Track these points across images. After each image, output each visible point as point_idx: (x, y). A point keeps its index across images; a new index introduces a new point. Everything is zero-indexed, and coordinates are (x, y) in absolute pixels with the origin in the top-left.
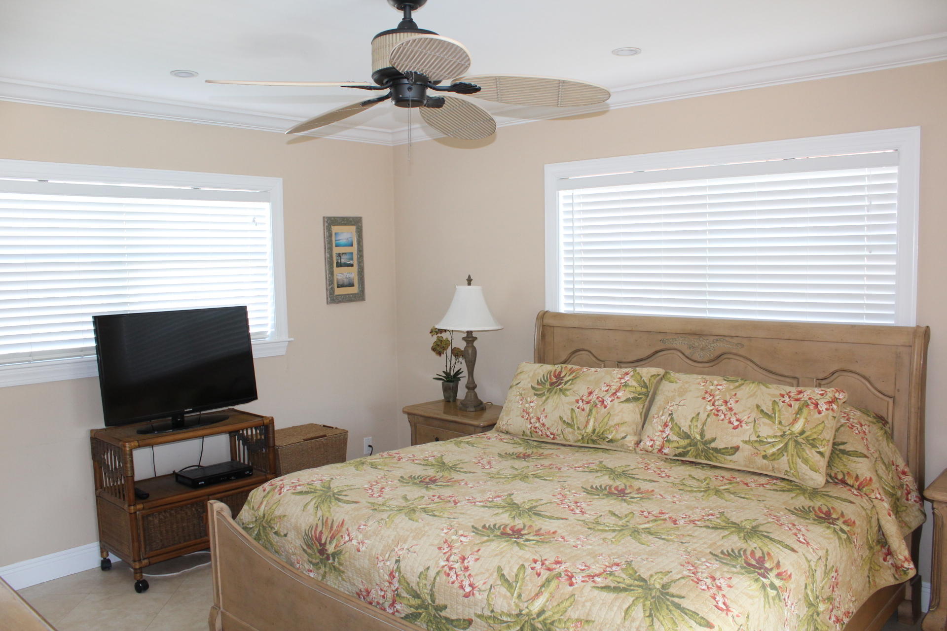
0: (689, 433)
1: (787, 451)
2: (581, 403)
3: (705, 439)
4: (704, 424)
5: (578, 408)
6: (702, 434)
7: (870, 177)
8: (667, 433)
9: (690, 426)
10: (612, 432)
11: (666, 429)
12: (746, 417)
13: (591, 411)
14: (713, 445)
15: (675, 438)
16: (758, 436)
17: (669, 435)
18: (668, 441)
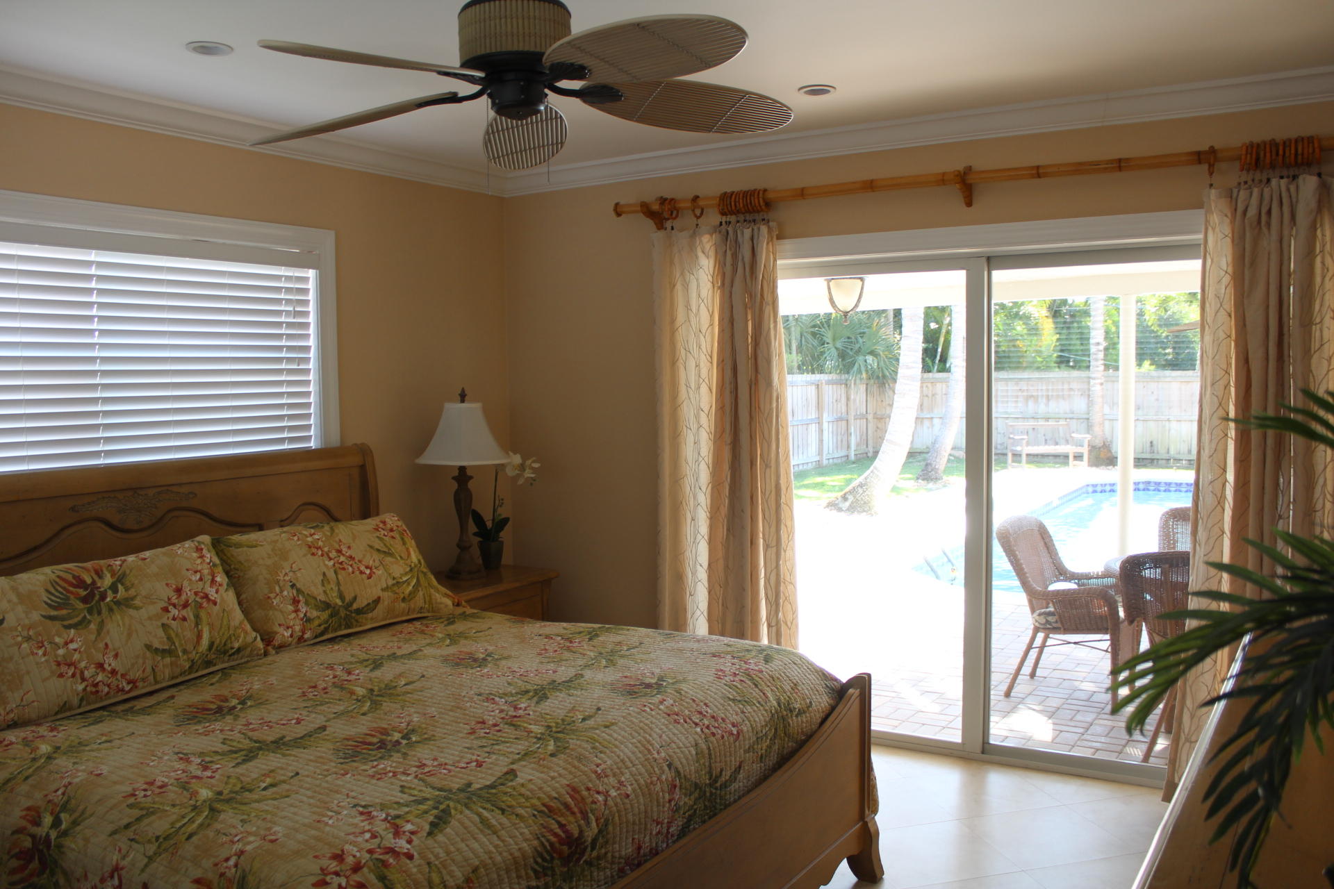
0: (328, 601)
1: (421, 586)
2: (174, 612)
3: (346, 602)
4: (338, 584)
5: (174, 619)
6: (342, 597)
7: (288, 278)
8: (304, 610)
9: (325, 592)
10: (239, 637)
11: (300, 606)
12: (371, 562)
13: (197, 617)
14: (355, 606)
15: (315, 613)
16: (394, 579)
17: (306, 612)
18: (309, 620)
